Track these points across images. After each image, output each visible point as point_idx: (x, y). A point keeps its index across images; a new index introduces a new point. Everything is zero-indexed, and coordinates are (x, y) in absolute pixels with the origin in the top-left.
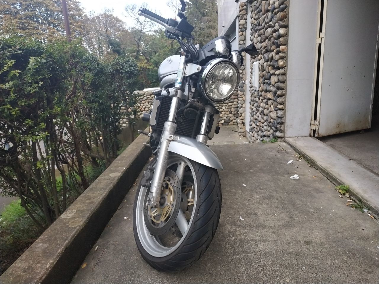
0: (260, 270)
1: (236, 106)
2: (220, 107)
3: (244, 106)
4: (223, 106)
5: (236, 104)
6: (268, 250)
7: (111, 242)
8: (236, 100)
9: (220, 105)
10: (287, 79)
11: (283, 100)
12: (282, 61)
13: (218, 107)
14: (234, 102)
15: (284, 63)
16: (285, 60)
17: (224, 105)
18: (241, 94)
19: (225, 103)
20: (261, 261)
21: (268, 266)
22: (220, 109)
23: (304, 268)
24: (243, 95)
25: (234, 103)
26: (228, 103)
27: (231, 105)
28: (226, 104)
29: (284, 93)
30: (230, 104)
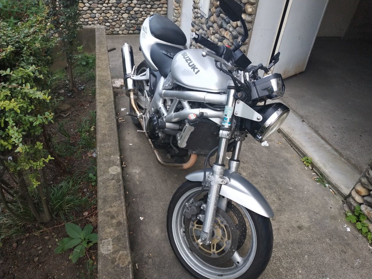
0: (279, 264)
1: (165, 12)
2: (148, 12)
3: (179, 19)
4: (150, 11)
5: (165, 10)
6: (276, 241)
7: (146, 255)
8: (165, 5)
9: (148, 10)
10: (253, 28)
11: (245, 49)
12: (250, 8)
13: (145, 12)
14: (163, 7)
15: (253, 11)
16: (254, 7)
17: (153, 10)
18: (177, 6)
19: (153, 8)
20: (276, 254)
21: (282, 258)
22: (147, 15)
23: (306, 256)
24: (179, 7)
25: (164, 9)
26: (157, 8)
27: (160, 11)
28: (155, 10)
29: (247, 42)
30: (159, 9)
